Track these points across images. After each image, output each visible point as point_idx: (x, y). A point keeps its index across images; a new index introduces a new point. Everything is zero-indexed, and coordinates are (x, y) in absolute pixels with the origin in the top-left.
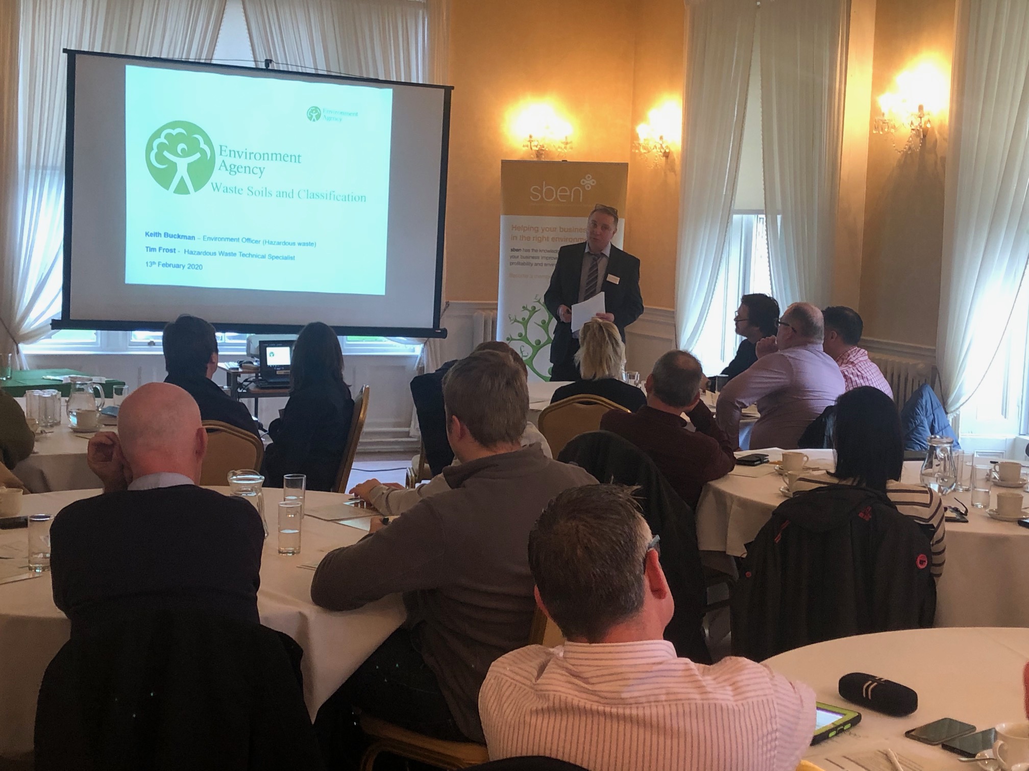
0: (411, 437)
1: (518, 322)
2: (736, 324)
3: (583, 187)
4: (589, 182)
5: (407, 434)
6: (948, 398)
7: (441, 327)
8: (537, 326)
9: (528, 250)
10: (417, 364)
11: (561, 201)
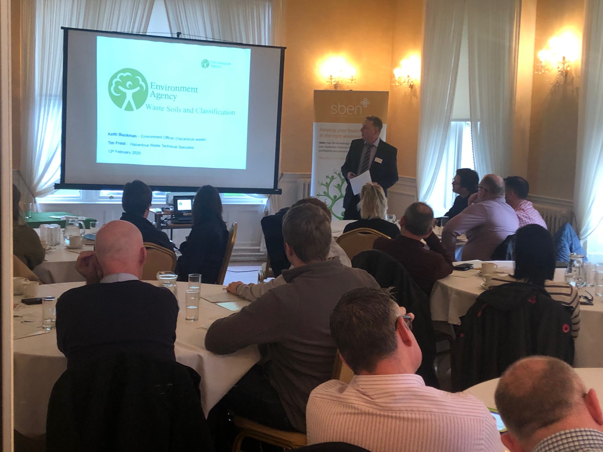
0: (261, 252)
1: (324, 185)
2: (453, 186)
3: (362, 106)
4: (365, 103)
5: (258, 251)
6: (580, 231)
7: (278, 188)
8: (335, 188)
9: (329, 143)
10: (264, 209)
11: (350, 114)
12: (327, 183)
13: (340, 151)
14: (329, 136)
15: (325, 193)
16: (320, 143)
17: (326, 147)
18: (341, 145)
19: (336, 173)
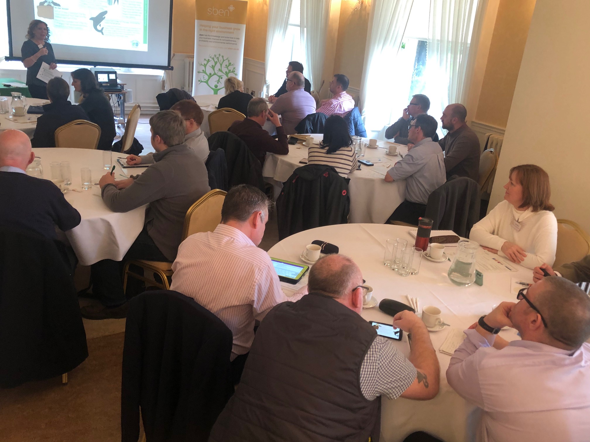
1: (202, 65)
3: (229, 10)
4: (231, 8)
7: (171, 66)
8: (210, 67)
9: (206, 35)
10: (162, 79)
12: (205, 64)
13: (214, 42)
14: (207, 30)
15: (203, 71)
16: (200, 35)
17: (204, 38)
18: (215, 38)
19: (211, 57)
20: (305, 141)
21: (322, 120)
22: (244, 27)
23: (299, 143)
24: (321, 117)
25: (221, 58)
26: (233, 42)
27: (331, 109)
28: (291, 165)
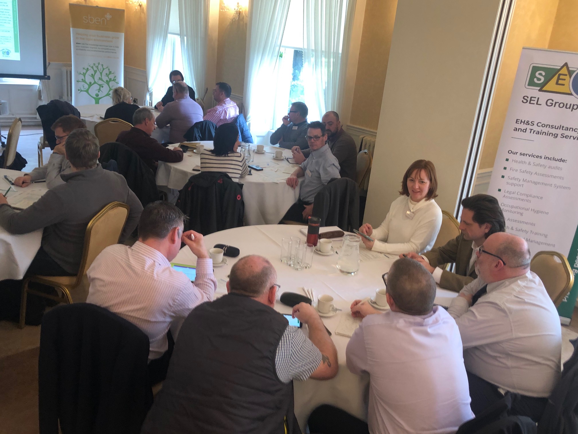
0: (38, 119)
1: (81, 74)
3: (106, 18)
4: (108, 16)
5: (36, 118)
7: (47, 75)
8: (90, 76)
9: (83, 44)
11: (97, 23)
12: (84, 73)
14: (84, 39)
15: (83, 80)
16: (77, 43)
17: (81, 47)
18: (93, 46)
19: (90, 66)
20: (195, 149)
21: (209, 127)
22: (123, 35)
23: (189, 151)
24: (208, 125)
25: (100, 67)
26: (112, 50)
27: (217, 115)
28: (185, 173)
